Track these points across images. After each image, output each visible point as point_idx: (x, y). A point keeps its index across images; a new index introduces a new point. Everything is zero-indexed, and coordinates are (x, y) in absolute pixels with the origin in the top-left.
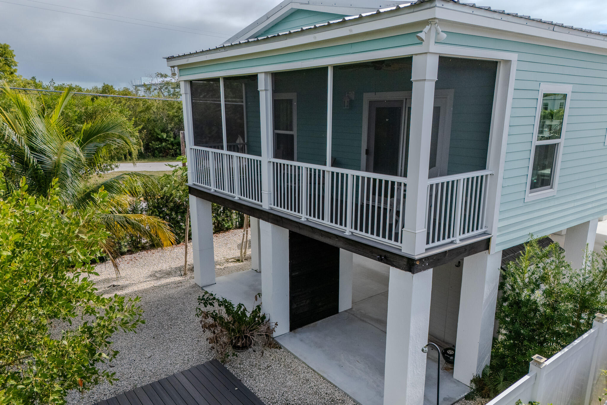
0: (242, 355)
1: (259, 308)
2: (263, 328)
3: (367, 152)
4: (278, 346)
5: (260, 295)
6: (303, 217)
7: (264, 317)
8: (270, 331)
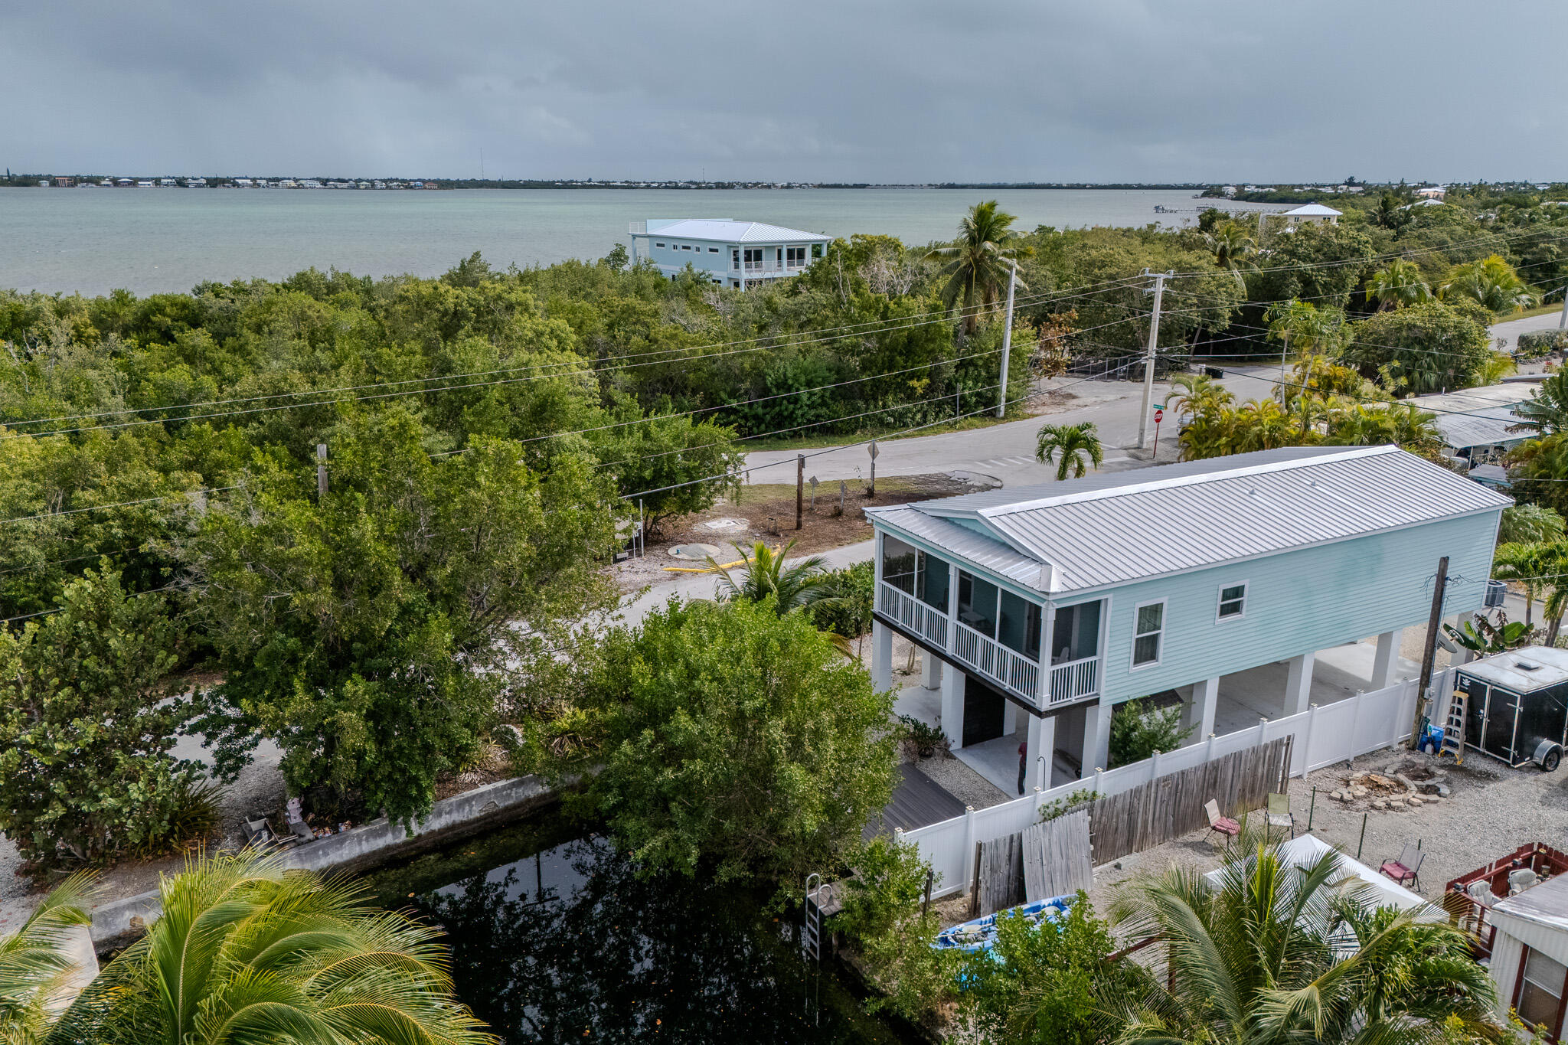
0: (926, 762)
1: (940, 727)
2: (942, 743)
3: (1029, 618)
4: (954, 758)
5: (940, 717)
6: (978, 669)
7: (943, 735)
8: (947, 746)
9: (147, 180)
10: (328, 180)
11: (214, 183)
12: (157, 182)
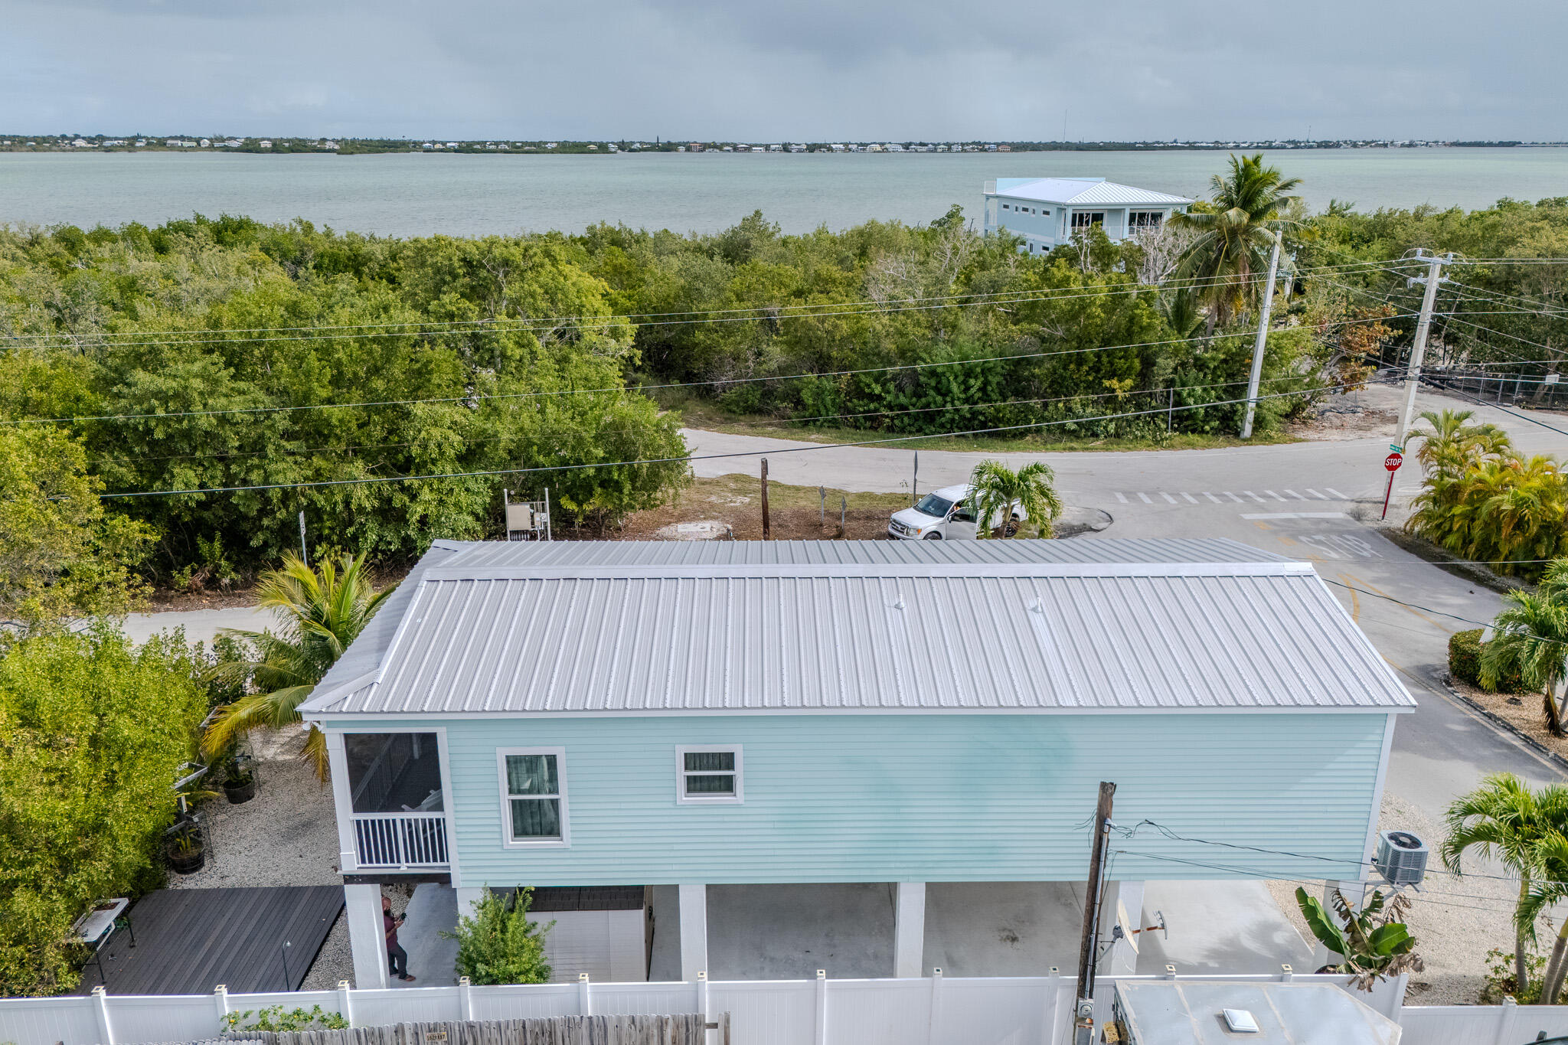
9: (760, 146)
10: (910, 144)
11: (812, 148)
12: (767, 147)
